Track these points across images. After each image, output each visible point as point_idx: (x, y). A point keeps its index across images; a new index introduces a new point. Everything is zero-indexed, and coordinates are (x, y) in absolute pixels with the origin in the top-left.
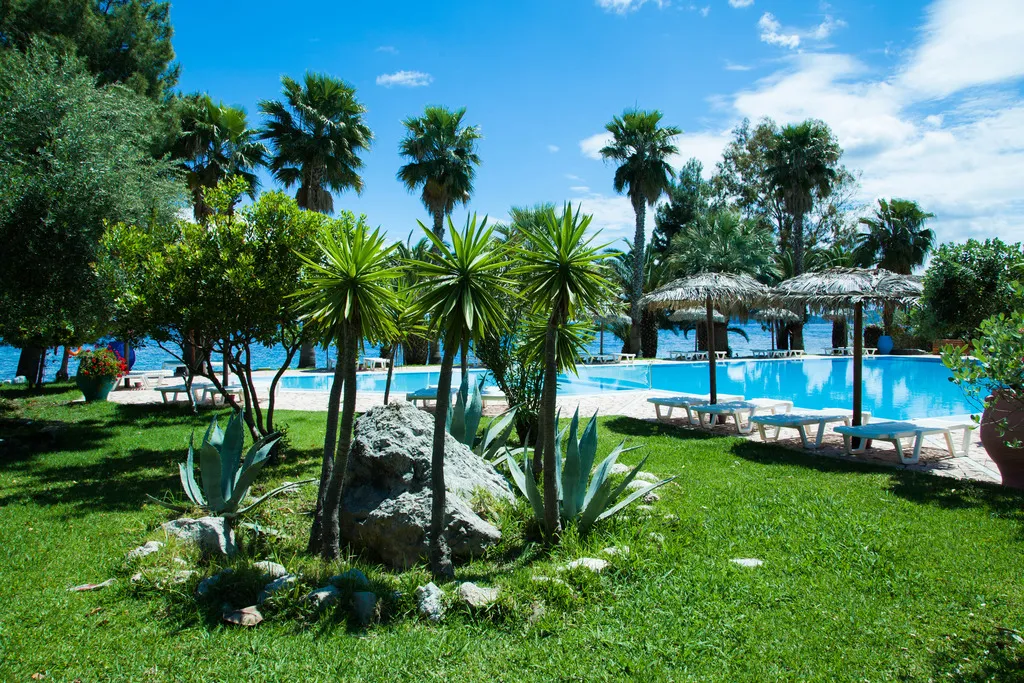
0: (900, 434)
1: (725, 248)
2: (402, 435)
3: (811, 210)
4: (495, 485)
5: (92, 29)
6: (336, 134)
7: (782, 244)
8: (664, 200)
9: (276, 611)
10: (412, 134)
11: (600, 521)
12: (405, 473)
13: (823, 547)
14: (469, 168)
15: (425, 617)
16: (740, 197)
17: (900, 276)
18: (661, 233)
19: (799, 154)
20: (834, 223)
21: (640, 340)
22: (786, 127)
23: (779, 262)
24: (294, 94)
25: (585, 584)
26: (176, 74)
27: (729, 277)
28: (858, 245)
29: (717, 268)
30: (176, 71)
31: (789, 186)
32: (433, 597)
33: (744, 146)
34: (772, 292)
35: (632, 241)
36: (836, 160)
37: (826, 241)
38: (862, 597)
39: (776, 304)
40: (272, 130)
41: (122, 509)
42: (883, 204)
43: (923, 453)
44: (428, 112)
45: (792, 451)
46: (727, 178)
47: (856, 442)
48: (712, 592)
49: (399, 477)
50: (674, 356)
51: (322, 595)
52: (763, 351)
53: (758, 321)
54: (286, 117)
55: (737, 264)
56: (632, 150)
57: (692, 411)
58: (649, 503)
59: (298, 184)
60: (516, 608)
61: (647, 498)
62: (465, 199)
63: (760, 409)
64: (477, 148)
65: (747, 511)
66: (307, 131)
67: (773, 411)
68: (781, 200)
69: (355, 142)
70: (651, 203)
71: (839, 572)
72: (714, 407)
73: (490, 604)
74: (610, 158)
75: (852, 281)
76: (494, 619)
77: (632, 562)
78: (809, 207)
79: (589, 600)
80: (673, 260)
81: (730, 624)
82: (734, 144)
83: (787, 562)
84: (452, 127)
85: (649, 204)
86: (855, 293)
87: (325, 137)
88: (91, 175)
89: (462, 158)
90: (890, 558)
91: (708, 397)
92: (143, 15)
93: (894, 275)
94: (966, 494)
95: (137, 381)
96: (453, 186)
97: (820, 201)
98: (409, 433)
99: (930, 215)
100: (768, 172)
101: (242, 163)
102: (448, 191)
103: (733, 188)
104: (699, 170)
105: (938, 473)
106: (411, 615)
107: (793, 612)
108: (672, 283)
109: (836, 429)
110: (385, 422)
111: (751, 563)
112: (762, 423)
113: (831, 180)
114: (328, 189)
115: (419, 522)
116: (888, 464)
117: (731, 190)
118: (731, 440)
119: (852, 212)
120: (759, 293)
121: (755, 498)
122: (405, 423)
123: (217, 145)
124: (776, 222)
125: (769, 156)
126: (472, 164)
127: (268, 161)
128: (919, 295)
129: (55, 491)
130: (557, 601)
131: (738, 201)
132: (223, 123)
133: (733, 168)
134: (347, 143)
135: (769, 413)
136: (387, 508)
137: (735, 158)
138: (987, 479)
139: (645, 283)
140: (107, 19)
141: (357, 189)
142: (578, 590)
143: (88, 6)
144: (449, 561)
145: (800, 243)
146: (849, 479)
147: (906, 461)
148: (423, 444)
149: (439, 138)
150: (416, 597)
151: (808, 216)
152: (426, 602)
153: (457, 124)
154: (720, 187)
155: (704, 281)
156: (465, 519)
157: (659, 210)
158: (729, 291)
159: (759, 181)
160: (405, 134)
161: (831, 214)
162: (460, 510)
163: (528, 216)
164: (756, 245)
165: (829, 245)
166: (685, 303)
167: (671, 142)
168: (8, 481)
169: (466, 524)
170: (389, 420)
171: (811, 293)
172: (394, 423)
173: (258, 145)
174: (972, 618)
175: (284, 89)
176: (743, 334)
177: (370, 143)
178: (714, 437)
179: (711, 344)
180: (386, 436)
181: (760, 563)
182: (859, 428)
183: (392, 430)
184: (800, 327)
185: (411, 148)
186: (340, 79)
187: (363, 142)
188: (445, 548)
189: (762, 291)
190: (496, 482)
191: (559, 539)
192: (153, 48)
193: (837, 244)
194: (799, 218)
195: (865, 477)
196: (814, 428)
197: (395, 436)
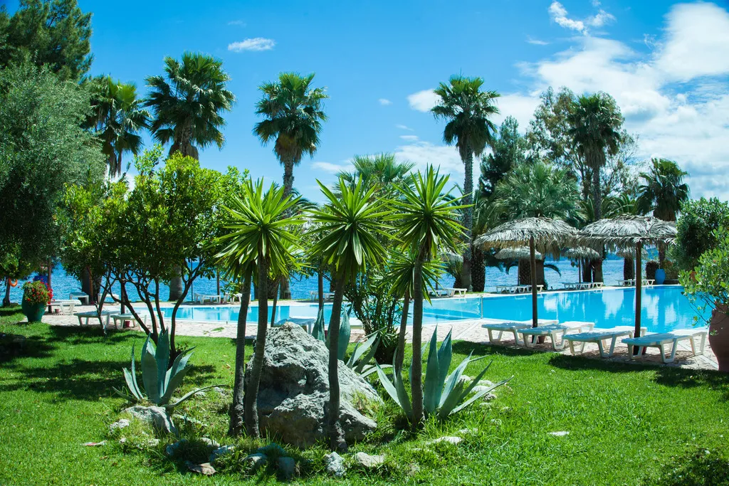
0: (663, 341)
1: (541, 196)
2: (295, 350)
3: (605, 164)
4: (367, 391)
5: (41, 39)
6: (204, 99)
7: (585, 192)
8: (488, 151)
9: (224, 467)
10: (267, 96)
11: (453, 414)
12: (300, 379)
13: (609, 418)
14: (317, 123)
15: (332, 474)
16: (550, 151)
17: (664, 222)
18: (486, 180)
19: (592, 119)
20: (622, 176)
21: (470, 275)
22: (581, 97)
23: (583, 207)
24: (173, 69)
25: (447, 452)
26: (90, 62)
27: (547, 221)
28: (640, 195)
29: (535, 213)
30: (90, 61)
31: (587, 144)
32: (336, 461)
33: (550, 109)
34: (579, 234)
35: (462, 187)
36: (620, 125)
37: (617, 190)
38: (630, 444)
39: (583, 243)
40: (154, 99)
41: (87, 399)
42: (655, 162)
43: (677, 354)
44: (281, 78)
45: (593, 360)
46: (539, 134)
47: (636, 349)
48: (535, 451)
49: (295, 383)
50: (500, 290)
51: (256, 458)
52: (572, 284)
53: (569, 258)
54: (165, 88)
55: (550, 208)
56: (458, 109)
57: (518, 334)
58: (488, 401)
59: (171, 142)
60: (398, 467)
61: (487, 398)
62: (312, 150)
63: (571, 329)
64: (323, 106)
65: (560, 402)
66: (182, 98)
67: (580, 330)
68: (582, 155)
69: (219, 104)
70: (477, 154)
71: (617, 432)
72: (535, 330)
73: (379, 465)
74: (440, 116)
75: (633, 226)
76: (383, 474)
77: (479, 437)
78: (603, 162)
79: (450, 462)
80: (497, 204)
81: (547, 467)
82: (542, 107)
83: (585, 430)
84: (302, 89)
85: (476, 155)
86: (636, 235)
87: (195, 102)
88: (51, 148)
89: (311, 115)
90: (649, 421)
91: (530, 322)
92: (74, 24)
93: (660, 222)
94: (698, 379)
95: (56, 308)
96: (302, 139)
97: (611, 158)
98: (301, 349)
99: (685, 173)
100: (571, 132)
101: (130, 126)
102: (298, 143)
103: (544, 143)
104: (515, 127)
105: (684, 367)
106: (321, 473)
107: (587, 457)
108: (502, 226)
109: (623, 341)
110: (281, 340)
111: (561, 434)
112: (572, 339)
113: (617, 141)
114: (195, 144)
115: (314, 415)
116: (655, 364)
117: (543, 145)
118: (548, 355)
119: (634, 167)
120: (570, 235)
121: (565, 393)
122: (296, 342)
123: (113, 114)
124: (579, 173)
125: (571, 119)
126: (319, 120)
127: (149, 124)
128: (674, 236)
129: (39, 383)
130: (426, 462)
131: (549, 154)
132: (119, 97)
133: (544, 126)
134: (213, 106)
135: (577, 332)
136: (288, 405)
137: (544, 118)
138: (711, 368)
139: (474, 225)
140: (50, 30)
141: (219, 144)
142: (442, 456)
143: (41, 24)
144: (343, 440)
145: (598, 191)
146: (630, 376)
147: (666, 360)
148: (312, 357)
149: (290, 99)
150: (323, 461)
151: (602, 169)
152: (331, 465)
153: (306, 86)
154: (533, 141)
155: (527, 225)
156: (350, 414)
157: (484, 160)
158: (547, 233)
159: (565, 138)
160: (263, 96)
161: (620, 168)
162: (346, 407)
163: (370, 164)
164: (565, 193)
165: (619, 194)
166: (512, 243)
167: (491, 103)
168: (8, 376)
169: (350, 417)
170: (283, 339)
171: (607, 235)
172: (287, 341)
173: (144, 113)
174: (688, 446)
175: (166, 66)
176: (557, 269)
177: (231, 104)
178: (536, 353)
179: (534, 279)
180: (283, 351)
181: (568, 433)
182: (639, 339)
183: (287, 347)
184: (600, 263)
185: (266, 108)
186: (210, 56)
187: (227, 104)
188: (340, 431)
189: (572, 233)
190: (368, 389)
191: (423, 426)
192: (77, 47)
193: (626, 193)
194: (597, 171)
195: (640, 374)
196: (608, 342)
197: (290, 351)
